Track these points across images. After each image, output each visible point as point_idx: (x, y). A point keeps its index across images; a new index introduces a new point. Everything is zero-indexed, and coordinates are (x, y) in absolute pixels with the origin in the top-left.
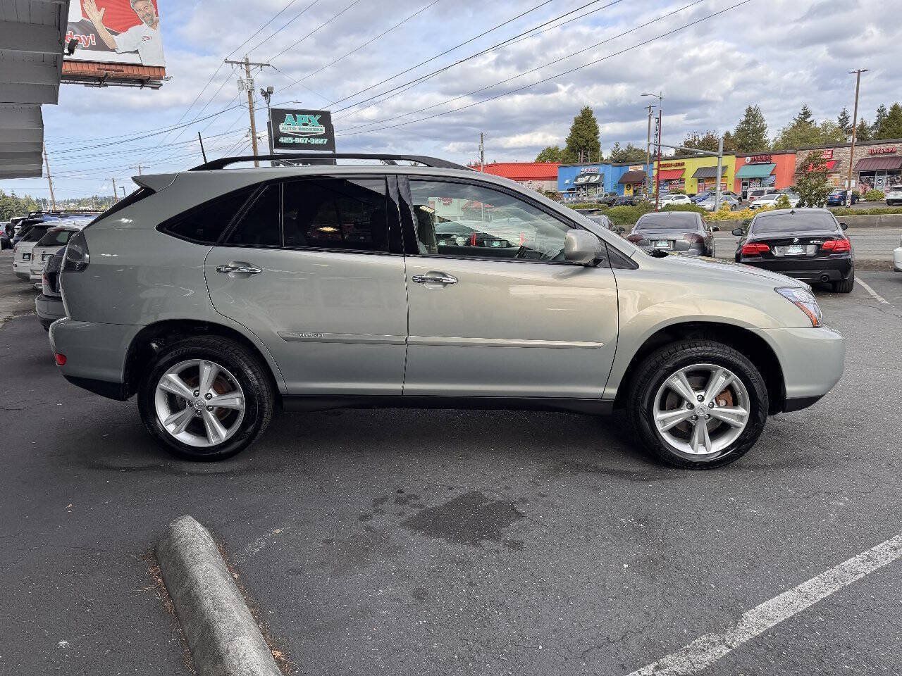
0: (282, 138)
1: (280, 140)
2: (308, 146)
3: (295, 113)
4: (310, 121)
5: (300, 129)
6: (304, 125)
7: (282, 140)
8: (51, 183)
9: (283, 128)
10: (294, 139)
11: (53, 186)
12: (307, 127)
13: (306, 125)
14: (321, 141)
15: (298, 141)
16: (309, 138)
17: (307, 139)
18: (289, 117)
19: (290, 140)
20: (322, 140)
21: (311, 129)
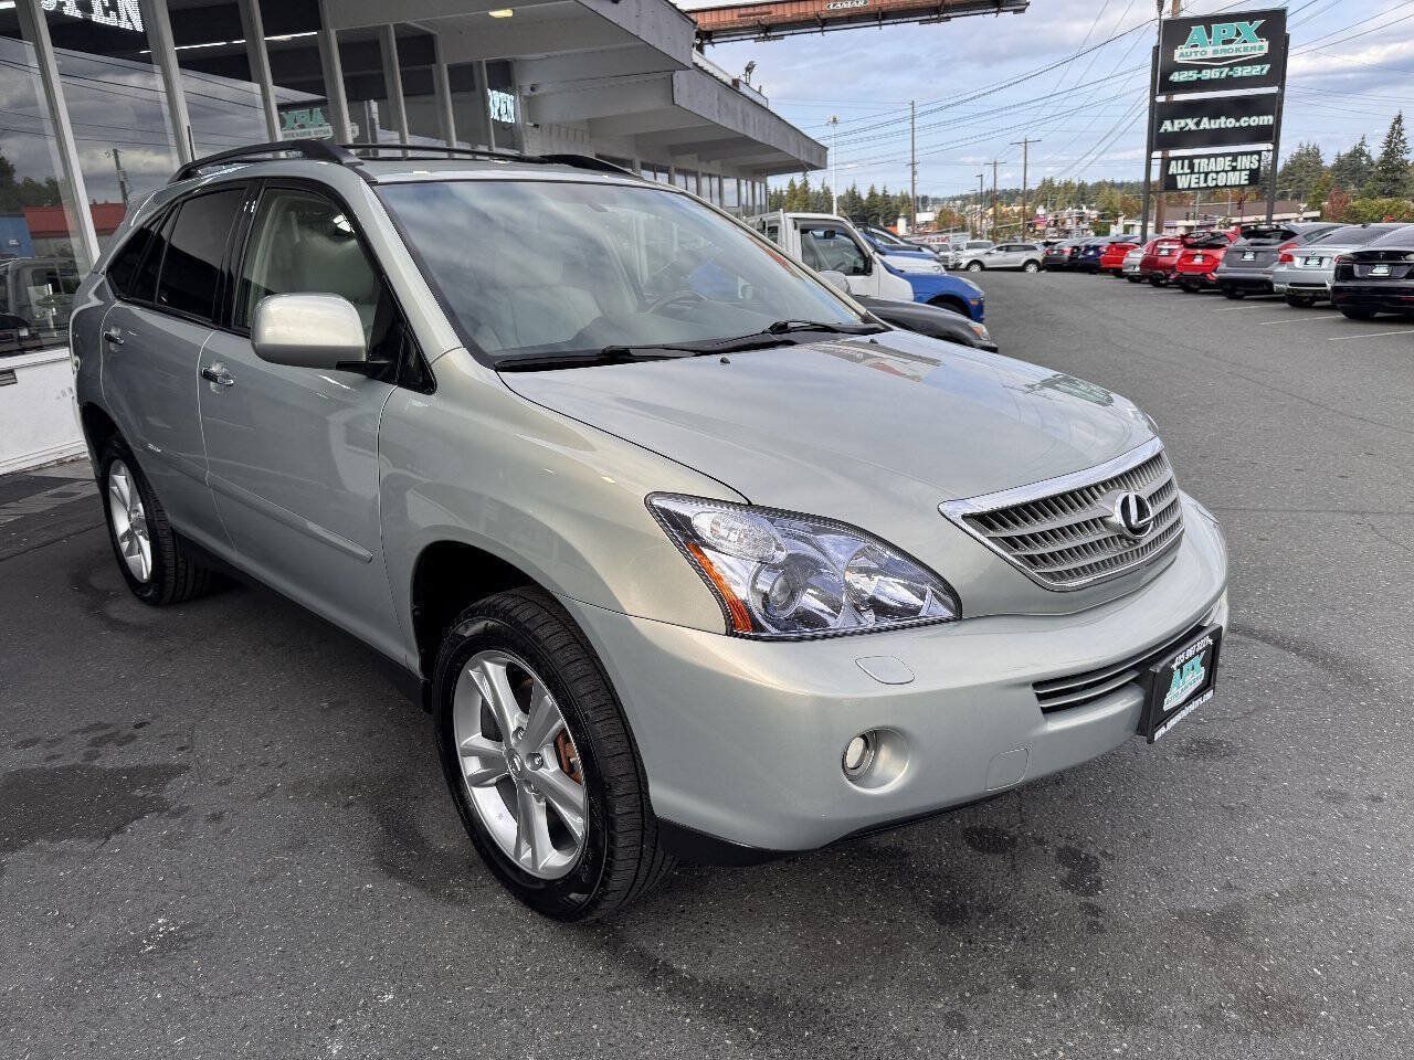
0: (1176, 74)
1: (1171, 78)
2: (1229, 83)
3: (1208, 21)
4: (1238, 34)
5: (1215, 52)
6: (1225, 42)
7: (1176, 77)
8: (914, 173)
9: (1182, 55)
10: (1200, 72)
11: (916, 178)
12: (1233, 46)
13: (1231, 41)
14: (1255, 70)
15: (1207, 74)
16: (1231, 66)
17: (1227, 69)
18: (1197, 32)
19: (1193, 75)
20: (1259, 68)
21: (1238, 50)
